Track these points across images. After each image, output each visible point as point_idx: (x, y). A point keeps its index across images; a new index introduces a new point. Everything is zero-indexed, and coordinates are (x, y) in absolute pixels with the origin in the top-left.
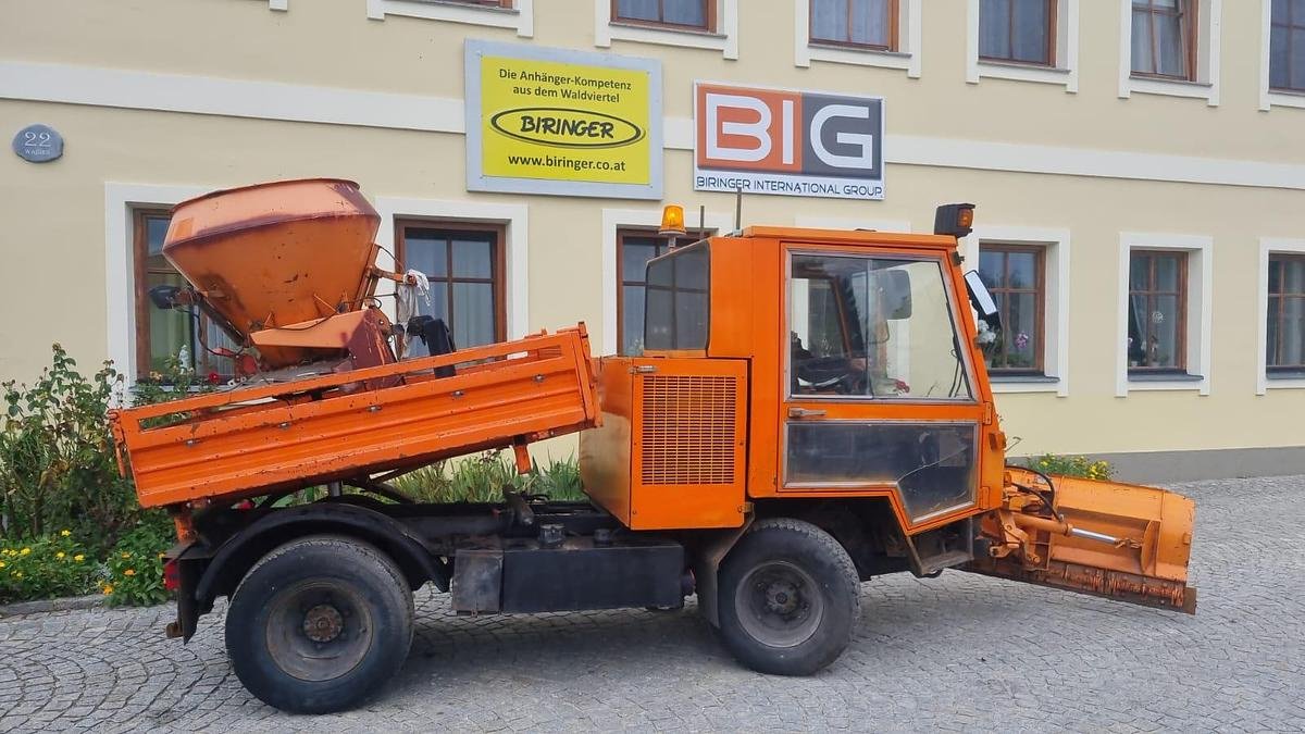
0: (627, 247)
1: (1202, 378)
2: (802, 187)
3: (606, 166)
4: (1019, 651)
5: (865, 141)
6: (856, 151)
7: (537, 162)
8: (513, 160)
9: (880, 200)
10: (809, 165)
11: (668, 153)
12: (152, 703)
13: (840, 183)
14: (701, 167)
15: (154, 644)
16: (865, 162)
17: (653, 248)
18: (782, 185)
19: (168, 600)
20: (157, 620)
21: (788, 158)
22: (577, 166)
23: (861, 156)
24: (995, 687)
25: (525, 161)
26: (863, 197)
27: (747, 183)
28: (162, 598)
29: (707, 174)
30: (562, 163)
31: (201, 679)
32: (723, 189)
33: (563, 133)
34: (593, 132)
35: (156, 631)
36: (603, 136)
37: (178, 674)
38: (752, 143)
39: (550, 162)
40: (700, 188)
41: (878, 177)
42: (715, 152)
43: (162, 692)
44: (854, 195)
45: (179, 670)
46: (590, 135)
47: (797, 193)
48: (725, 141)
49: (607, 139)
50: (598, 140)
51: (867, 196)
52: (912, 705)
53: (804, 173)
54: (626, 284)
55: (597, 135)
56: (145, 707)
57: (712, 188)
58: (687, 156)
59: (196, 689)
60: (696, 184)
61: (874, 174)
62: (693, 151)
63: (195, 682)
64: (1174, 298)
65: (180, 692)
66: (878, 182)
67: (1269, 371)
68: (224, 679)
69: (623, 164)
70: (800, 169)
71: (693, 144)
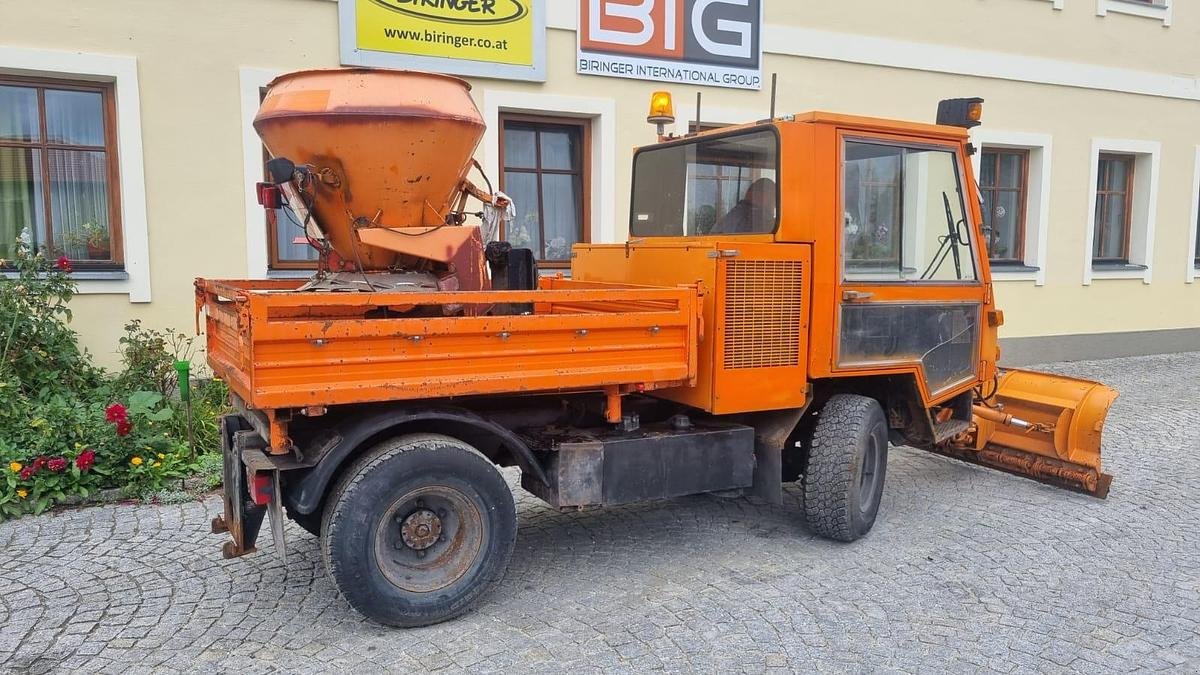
0: (508, 131)
1: (1039, 269)
2: (683, 74)
3: (487, 44)
4: (958, 547)
5: (744, 28)
6: (734, 38)
7: (415, 36)
8: (389, 33)
9: (756, 90)
10: (690, 52)
11: (553, 34)
12: (18, 648)
13: (719, 71)
14: (585, 49)
15: (12, 570)
16: (744, 51)
17: (533, 134)
18: (663, 71)
19: (23, 514)
20: (13, 538)
21: (670, 44)
22: (458, 42)
23: (741, 45)
24: (957, 591)
25: (403, 35)
26: (742, 86)
27: (629, 68)
28: (16, 512)
29: (590, 56)
30: (441, 38)
31: (74, 614)
32: (606, 73)
33: (442, 6)
34: (474, 7)
35: (14, 553)
36: (484, 12)
37: (46, 607)
38: (635, 26)
39: (428, 37)
40: (583, 71)
41: (755, 66)
42: (597, 34)
43: (28, 635)
44: (732, 85)
45: (48, 603)
46: (471, 10)
47: (678, 80)
48: (608, 23)
49: (488, 15)
50: (479, 15)
51: (745, 86)
52: (881, 615)
53: (686, 60)
54: (508, 170)
55: (478, 10)
56: (10, 655)
57: (594, 72)
58: (571, 36)
59: (70, 628)
60: (579, 65)
61: (752, 63)
62: (576, 32)
63: (69, 619)
64: (1014, 194)
65: (51, 634)
66: (756, 71)
67: (1094, 262)
68: (105, 613)
69: (505, 43)
70: (682, 56)
71: (575, 24)
